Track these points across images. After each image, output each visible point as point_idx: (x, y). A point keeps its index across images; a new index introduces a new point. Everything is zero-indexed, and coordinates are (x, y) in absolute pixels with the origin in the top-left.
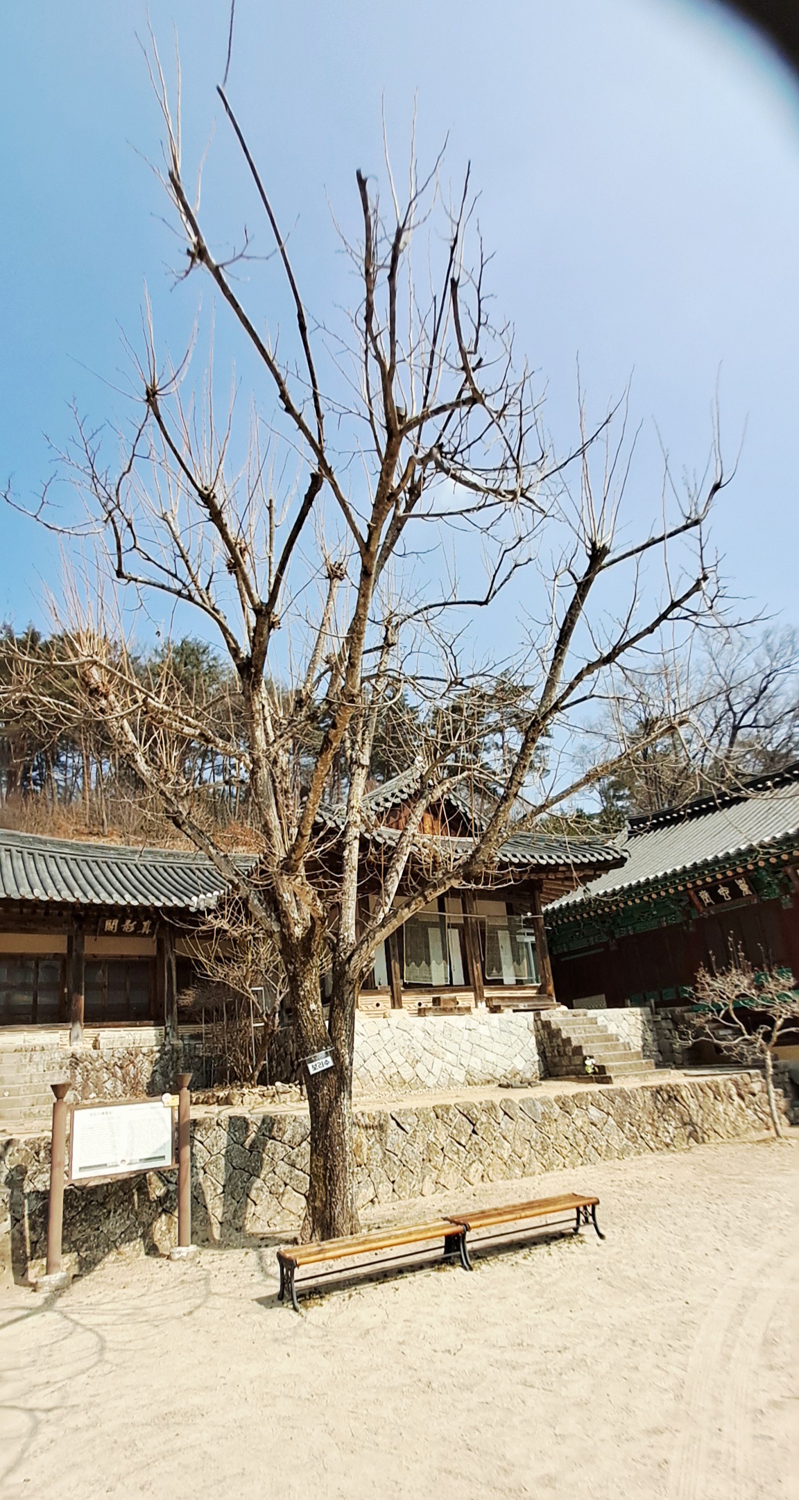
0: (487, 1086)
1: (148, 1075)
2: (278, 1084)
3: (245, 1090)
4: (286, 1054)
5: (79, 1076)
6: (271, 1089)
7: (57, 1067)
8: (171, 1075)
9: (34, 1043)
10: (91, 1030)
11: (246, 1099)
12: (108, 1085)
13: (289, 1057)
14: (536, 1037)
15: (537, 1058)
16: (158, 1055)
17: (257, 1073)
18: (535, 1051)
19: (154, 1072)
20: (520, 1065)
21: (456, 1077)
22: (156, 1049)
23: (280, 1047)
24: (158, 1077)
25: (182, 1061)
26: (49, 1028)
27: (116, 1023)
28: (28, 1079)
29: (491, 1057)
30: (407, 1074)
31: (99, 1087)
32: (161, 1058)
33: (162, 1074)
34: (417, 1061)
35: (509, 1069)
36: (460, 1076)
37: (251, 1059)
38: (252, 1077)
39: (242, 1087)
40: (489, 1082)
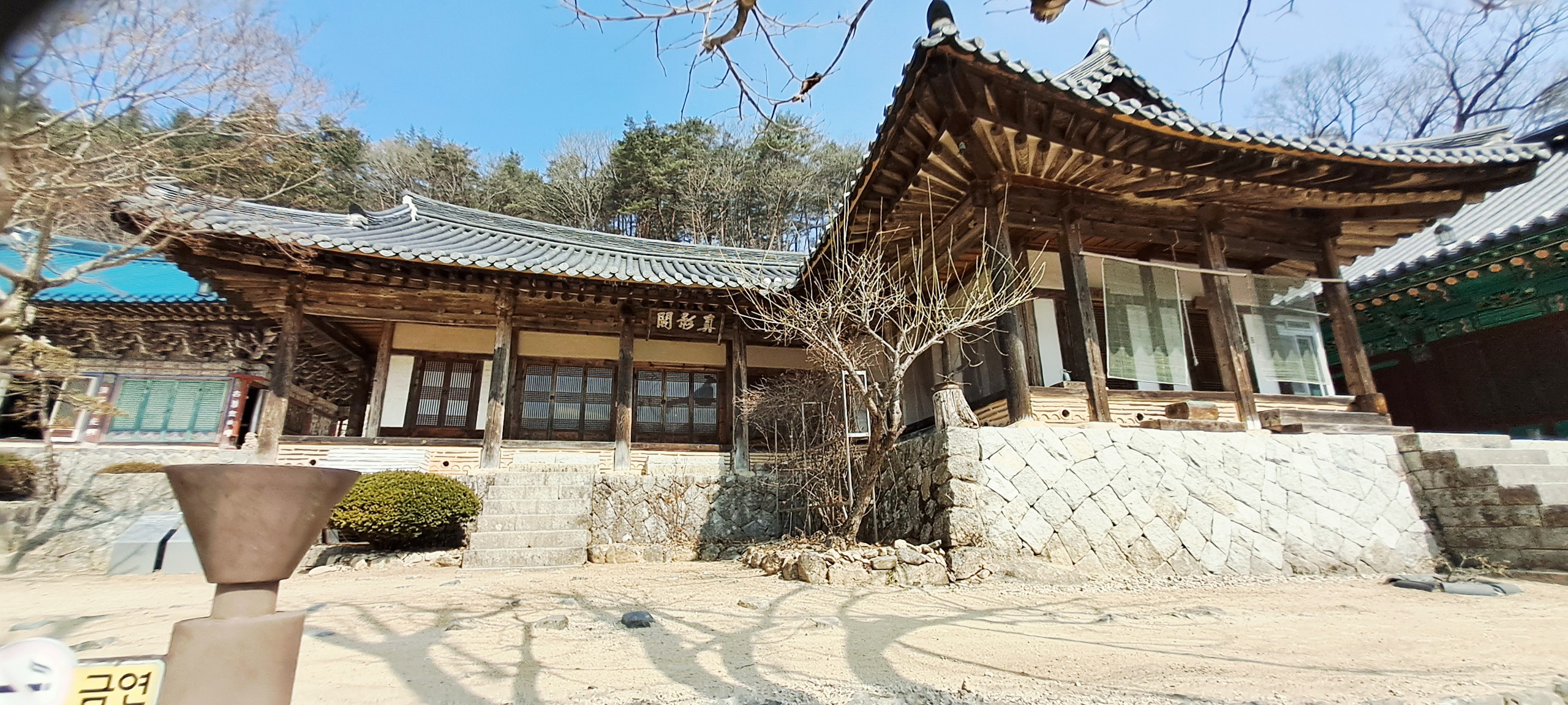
0: (1333, 577)
1: (704, 515)
2: (900, 543)
3: (834, 553)
4: (910, 488)
5: (611, 509)
6: (885, 555)
7: (576, 495)
8: (734, 517)
9: (566, 463)
10: (639, 453)
11: (836, 571)
12: (648, 524)
13: (915, 493)
14: (1412, 485)
15: (1422, 526)
16: (717, 487)
17: (857, 520)
18: (1415, 512)
19: (712, 510)
20: (1391, 539)
21: (1264, 554)
22: (714, 478)
23: (897, 477)
24: (716, 519)
25: (749, 497)
26: (589, 447)
27: (671, 445)
28: (533, 508)
29: (1331, 519)
30: (1163, 540)
31: (635, 526)
32: (720, 492)
33: (721, 514)
34: (1180, 517)
35: (1369, 544)
36: (1272, 553)
37: (846, 494)
38: (847, 527)
39: (828, 544)
40: (1334, 568)
